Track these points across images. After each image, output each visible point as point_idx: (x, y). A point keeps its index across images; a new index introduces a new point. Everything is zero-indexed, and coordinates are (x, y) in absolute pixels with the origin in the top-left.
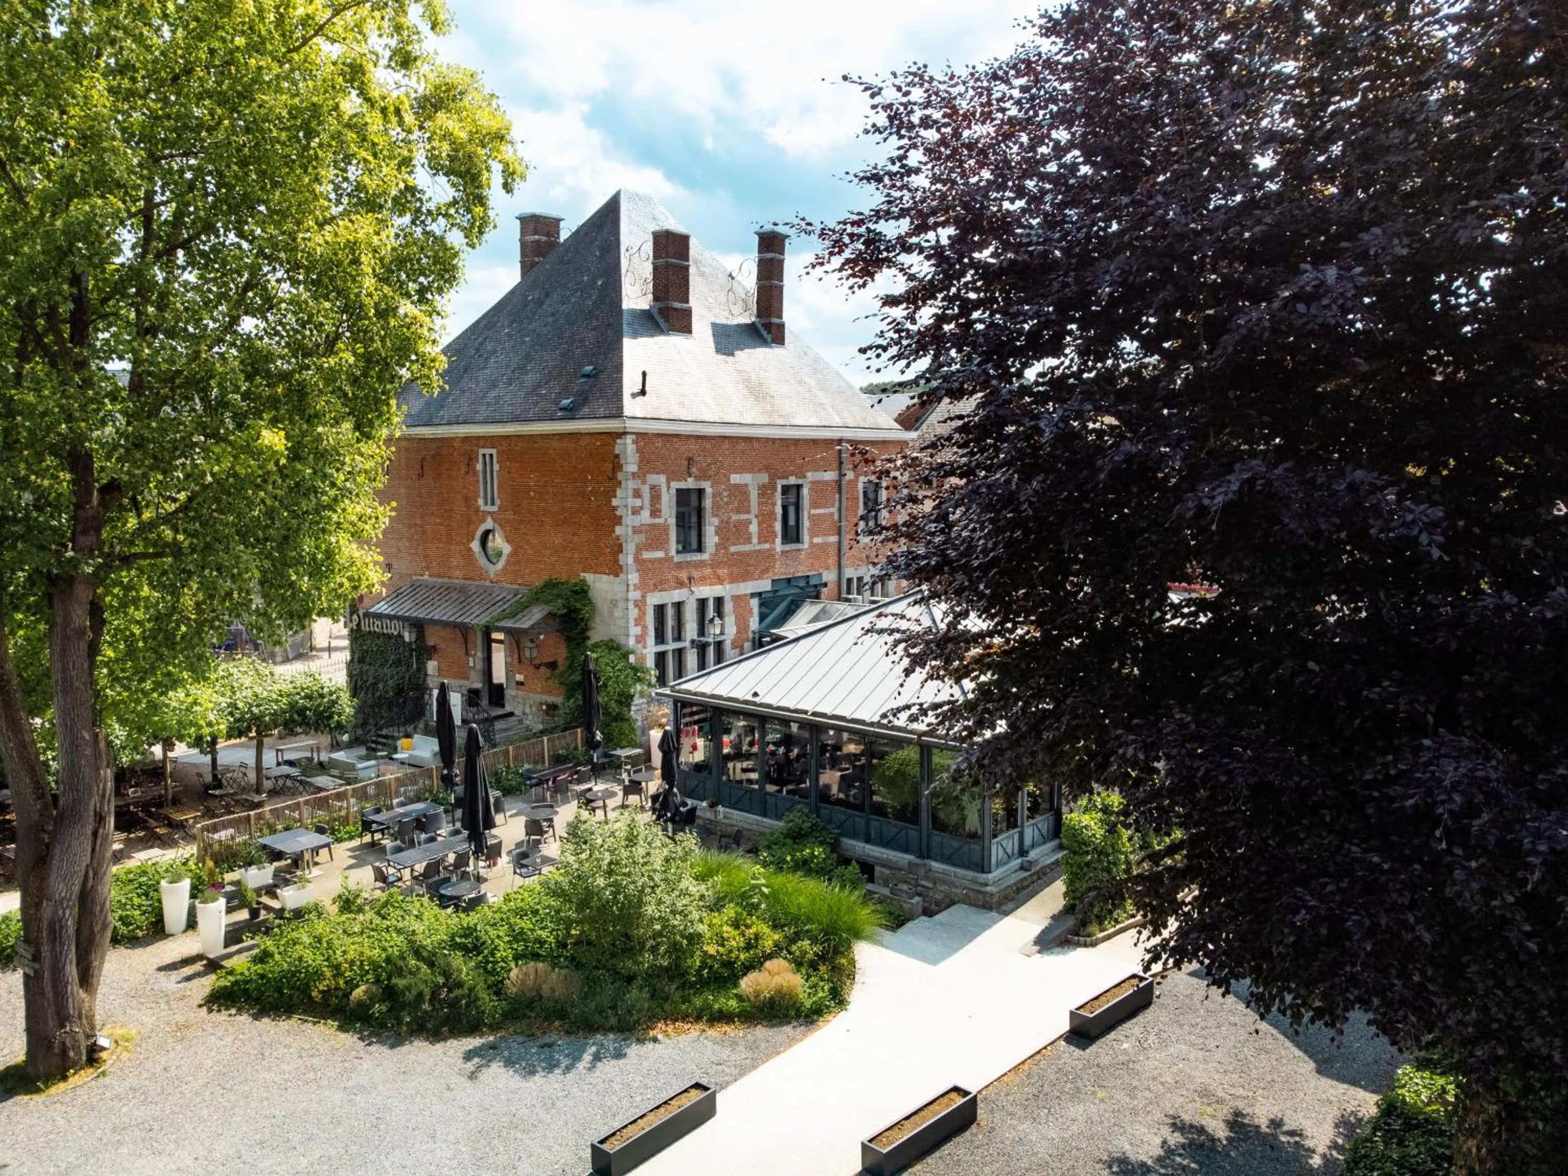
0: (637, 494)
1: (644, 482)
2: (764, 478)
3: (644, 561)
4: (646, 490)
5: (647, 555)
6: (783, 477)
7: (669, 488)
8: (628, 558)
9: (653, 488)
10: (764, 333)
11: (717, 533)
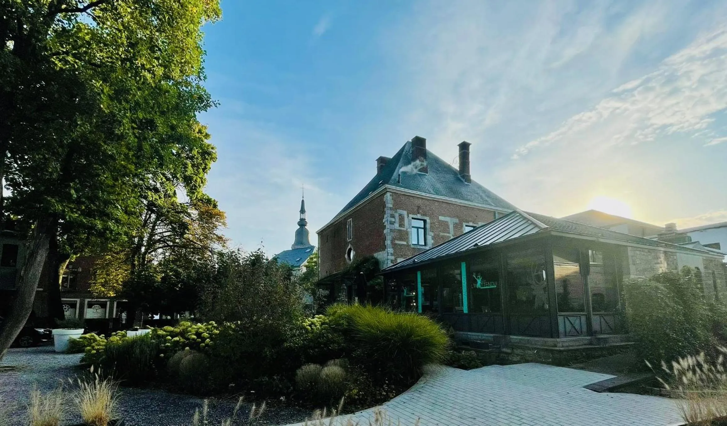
0: (393, 216)
1: (396, 212)
2: (456, 220)
3: (396, 244)
4: (397, 215)
5: (397, 242)
6: (466, 222)
7: (408, 216)
8: (388, 242)
9: (400, 215)
10: (462, 179)
11: (433, 239)
